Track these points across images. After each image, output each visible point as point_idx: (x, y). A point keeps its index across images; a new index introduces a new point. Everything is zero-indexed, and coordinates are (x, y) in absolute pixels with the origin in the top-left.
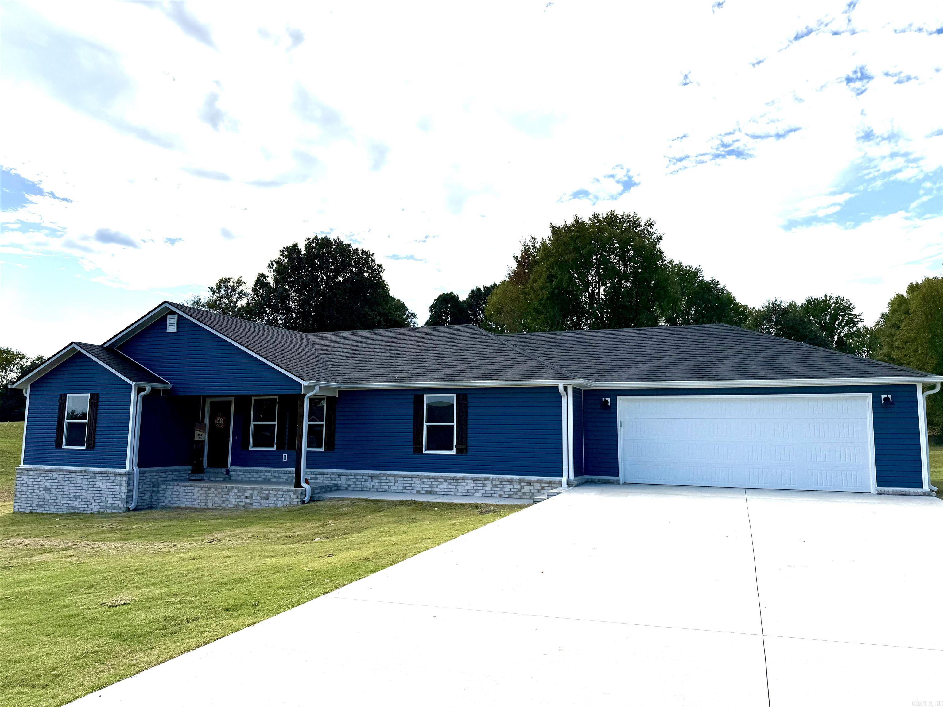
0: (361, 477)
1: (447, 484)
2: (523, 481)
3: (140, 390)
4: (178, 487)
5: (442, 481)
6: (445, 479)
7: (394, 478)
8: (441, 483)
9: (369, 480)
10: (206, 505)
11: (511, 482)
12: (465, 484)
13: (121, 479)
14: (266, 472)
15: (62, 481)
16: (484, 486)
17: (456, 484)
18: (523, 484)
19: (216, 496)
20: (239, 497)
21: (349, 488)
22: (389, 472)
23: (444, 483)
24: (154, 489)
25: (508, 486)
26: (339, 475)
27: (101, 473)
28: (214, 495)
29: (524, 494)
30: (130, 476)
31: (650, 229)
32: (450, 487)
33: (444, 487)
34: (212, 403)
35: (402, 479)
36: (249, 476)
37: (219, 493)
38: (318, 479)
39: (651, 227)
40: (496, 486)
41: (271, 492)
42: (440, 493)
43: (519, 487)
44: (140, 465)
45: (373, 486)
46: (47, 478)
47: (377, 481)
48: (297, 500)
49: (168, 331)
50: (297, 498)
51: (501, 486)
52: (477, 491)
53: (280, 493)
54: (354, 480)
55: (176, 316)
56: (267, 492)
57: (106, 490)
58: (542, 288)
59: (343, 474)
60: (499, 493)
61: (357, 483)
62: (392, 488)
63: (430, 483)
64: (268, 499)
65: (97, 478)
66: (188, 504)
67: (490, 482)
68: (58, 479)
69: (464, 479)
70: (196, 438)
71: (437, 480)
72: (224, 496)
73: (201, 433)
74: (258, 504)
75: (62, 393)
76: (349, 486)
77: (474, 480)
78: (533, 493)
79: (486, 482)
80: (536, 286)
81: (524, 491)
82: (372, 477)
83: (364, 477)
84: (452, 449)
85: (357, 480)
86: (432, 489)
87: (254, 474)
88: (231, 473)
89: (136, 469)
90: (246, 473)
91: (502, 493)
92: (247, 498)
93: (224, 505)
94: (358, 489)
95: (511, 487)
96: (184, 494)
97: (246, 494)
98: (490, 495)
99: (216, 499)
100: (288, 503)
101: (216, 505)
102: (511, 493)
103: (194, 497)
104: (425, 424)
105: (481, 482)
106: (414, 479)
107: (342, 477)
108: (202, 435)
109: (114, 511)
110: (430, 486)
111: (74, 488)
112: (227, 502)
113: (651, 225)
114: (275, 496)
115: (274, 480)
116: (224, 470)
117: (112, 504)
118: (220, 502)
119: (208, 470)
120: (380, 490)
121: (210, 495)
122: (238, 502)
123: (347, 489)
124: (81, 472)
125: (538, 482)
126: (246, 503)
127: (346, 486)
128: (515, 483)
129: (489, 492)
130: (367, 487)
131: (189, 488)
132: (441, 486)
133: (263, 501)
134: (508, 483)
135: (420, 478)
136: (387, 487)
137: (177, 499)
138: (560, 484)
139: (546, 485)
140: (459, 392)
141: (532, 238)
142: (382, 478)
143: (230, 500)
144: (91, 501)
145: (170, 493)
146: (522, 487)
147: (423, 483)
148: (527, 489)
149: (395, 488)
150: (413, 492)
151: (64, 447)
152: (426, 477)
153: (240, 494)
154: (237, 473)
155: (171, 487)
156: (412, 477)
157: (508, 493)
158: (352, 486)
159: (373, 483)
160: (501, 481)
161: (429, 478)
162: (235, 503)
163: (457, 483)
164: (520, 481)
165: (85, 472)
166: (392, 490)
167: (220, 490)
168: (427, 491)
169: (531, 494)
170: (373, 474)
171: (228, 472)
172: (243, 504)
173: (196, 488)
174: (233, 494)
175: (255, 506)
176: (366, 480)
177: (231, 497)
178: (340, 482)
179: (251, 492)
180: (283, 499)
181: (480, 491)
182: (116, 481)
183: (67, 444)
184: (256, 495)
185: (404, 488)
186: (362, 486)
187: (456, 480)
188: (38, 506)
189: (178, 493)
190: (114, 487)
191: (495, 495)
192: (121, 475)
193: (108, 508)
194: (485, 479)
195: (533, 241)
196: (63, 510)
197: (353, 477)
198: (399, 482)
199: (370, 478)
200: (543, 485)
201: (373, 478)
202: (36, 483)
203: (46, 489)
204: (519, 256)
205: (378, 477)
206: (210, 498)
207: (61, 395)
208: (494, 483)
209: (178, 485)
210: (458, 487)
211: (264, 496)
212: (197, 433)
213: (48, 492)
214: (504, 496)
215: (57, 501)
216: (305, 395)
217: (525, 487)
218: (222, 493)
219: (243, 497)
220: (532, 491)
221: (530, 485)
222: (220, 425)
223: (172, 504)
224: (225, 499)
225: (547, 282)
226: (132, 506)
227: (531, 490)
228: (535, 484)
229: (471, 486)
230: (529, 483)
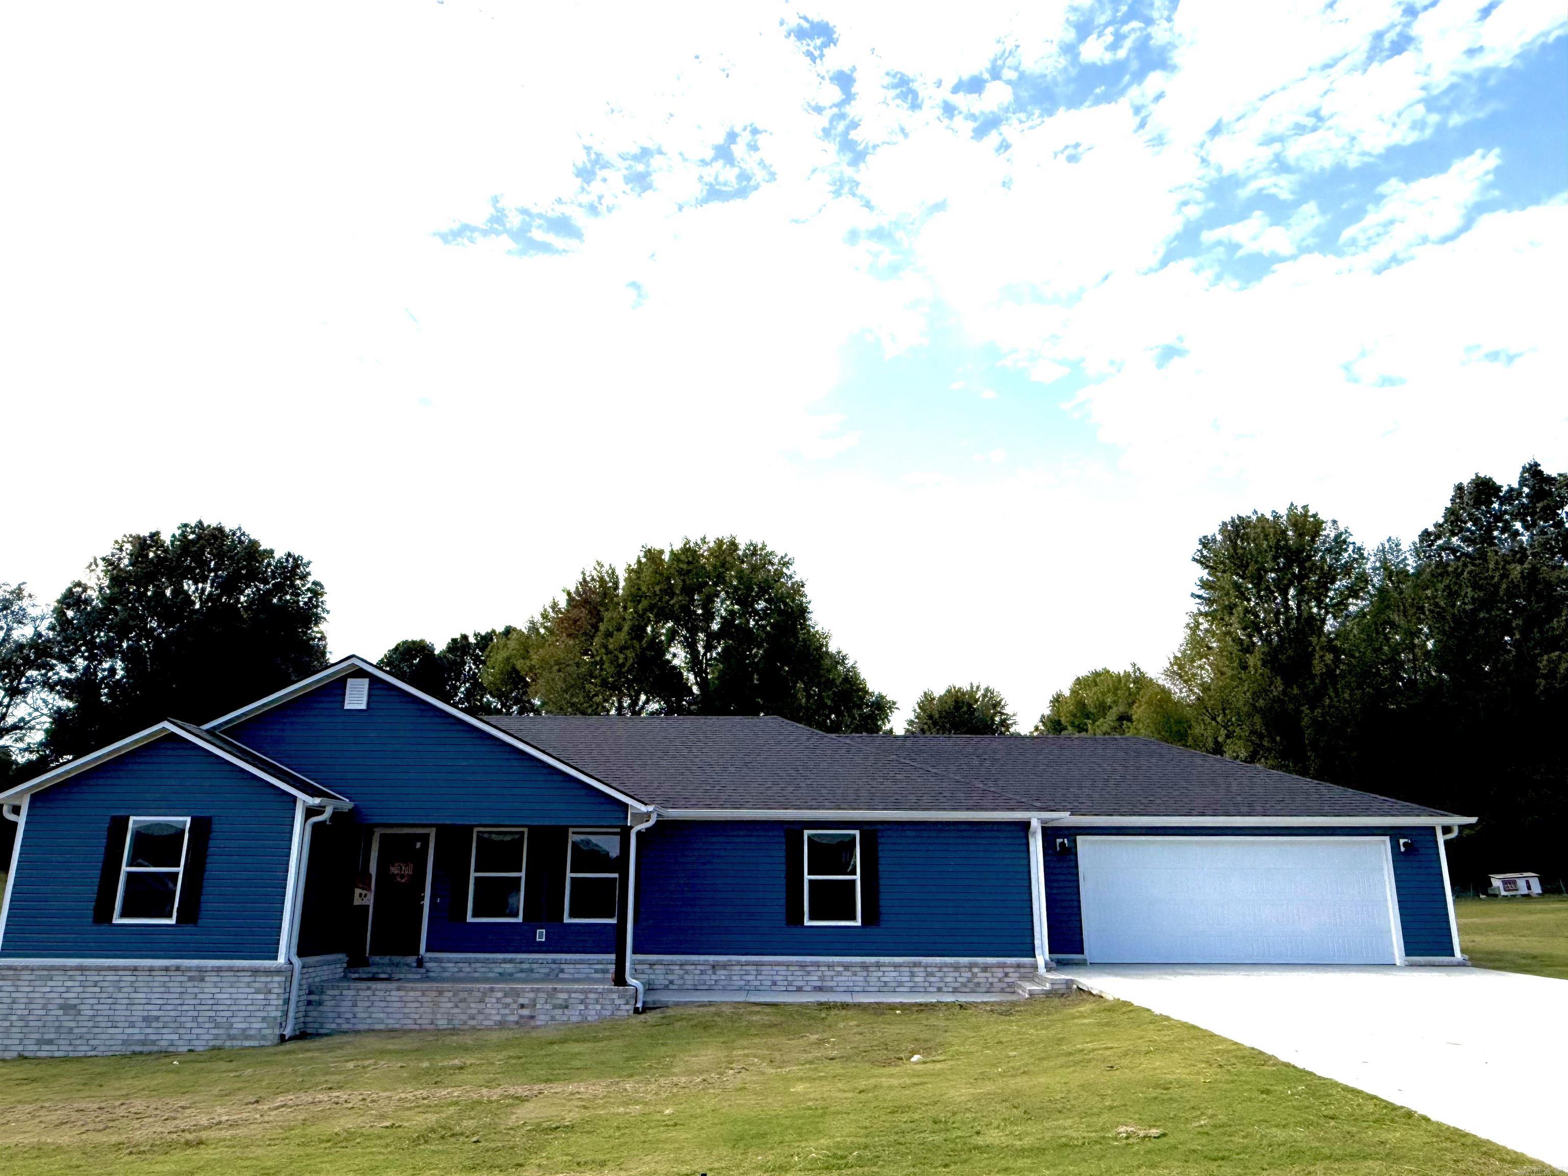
0: (693, 967)
1: (849, 973)
2: (976, 965)
3: (310, 812)
4: (369, 993)
5: (841, 969)
6: (847, 967)
7: (754, 967)
8: (839, 974)
9: (710, 972)
10: (432, 1023)
11: (956, 967)
12: (880, 974)
13: (269, 979)
14: (505, 961)
15: (111, 990)
16: (913, 975)
17: (865, 974)
18: (975, 970)
19: (457, 1006)
20: (507, 1006)
21: (671, 987)
22: (744, 958)
23: (845, 973)
24: (312, 997)
25: (952, 974)
26: (651, 965)
27: (219, 970)
28: (450, 1005)
29: (978, 984)
30: (287, 972)
32: (854, 978)
33: (845, 978)
34: (382, 836)
35: (769, 968)
36: (468, 970)
37: (463, 1000)
40: (932, 974)
41: (573, 995)
42: (838, 989)
43: (969, 975)
44: (301, 953)
45: (716, 981)
46: (69, 984)
47: (725, 972)
49: (347, 707)
51: (940, 974)
52: (901, 984)
53: (592, 996)
54: (682, 972)
55: (366, 682)
56: (564, 996)
57: (229, 1002)
58: (622, 649)
59: (660, 963)
60: (937, 985)
61: (686, 977)
62: (751, 983)
63: (820, 973)
65: (207, 979)
66: (392, 1023)
67: (922, 969)
68: (100, 984)
69: (878, 965)
70: (357, 901)
71: (831, 969)
72: (473, 1005)
73: (364, 892)
74: (548, 1018)
76: (671, 982)
77: (896, 966)
78: (992, 984)
79: (916, 969)
80: (612, 644)
81: (976, 980)
82: (713, 967)
83: (699, 967)
84: (853, 918)
85: (687, 972)
86: (825, 984)
87: (479, 965)
88: (428, 965)
89: (296, 961)
90: (461, 965)
91: (942, 985)
92: (522, 1006)
93: (473, 1022)
94: (690, 987)
95: (957, 974)
96: (383, 1004)
97: (521, 1001)
98: (922, 989)
99: (456, 1011)
101: (456, 1022)
102: (957, 985)
103: (407, 1010)
104: (807, 877)
105: (908, 969)
106: (791, 968)
107: (655, 967)
108: (366, 895)
109: (247, 1043)
110: (822, 978)
111: (144, 1001)
112: (481, 1017)
114: (582, 1002)
115: (523, 975)
116: (412, 960)
117: (244, 1030)
118: (464, 1017)
119: (377, 959)
120: (729, 988)
121: (442, 1005)
122: (503, 1015)
123: (666, 988)
124: (167, 969)
125: (999, 966)
126: (521, 1017)
127: (667, 982)
128: (963, 969)
129: (922, 984)
130: (705, 984)
131: (393, 993)
132: (840, 978)
133: (558, 1012)
134: (951, 969)
135: (802, 966)
136: (743, 983)
137: (366, 1015)
138: (1035, 967)
139: (1012, 970)
140: (866, 827)
142: (734, 968)
143: (487, 1011)
144: (189, 1025)
145: (350, 1004)
146: (975, 975)
147: (808, 973)
148: (981, 977)
149: (758, 983)
150: (790, 988)
151: (117, 920)
152: (813, 964)
153: (509, 1000)
154: (442, 965)
155: (352, 992)
156: (788, 965)
157: (953, 985)
158: (676, 982)
159: (714, 977)
160: (940, 967)
161: (818, 965)
162: (498, 1018)
163: (867, 971)
164: (971, 966)
165: (178, 969)
166: (752, 988)
167: (465, 995)
168: (815, 987)
169: (988, 985)
170: (718, 962)
171: (420, 963)
172: (515, 1018)
173: (412, 994)
174: (494, 1000)
175: (541, 1019)
176: (703, 972)
177: (489, 1005)
178: (652, 977)
179: (532, 995)
180: (598, 1007)
181: (906, 984)
182: (257, 985)
183: (123, 915)
184: (542, 1001)
185: (774, 983)
186: (696, 983)
187: (865, 966)
188: (40, 1042)
189: (368, 1004)
190: (250, 996)
191: (931, 989)
192: (268, 972)
193: (231, 1037)
194: (915, 965)
196: (114, 1048)
197: (677, 967)
198: (763, 973)
199: (710, 967)
200: (1007, 970)
201: (717, 968)
202: (37, 995)
203: (66, 1007)
204: (573, 590)
205: (725, 966)
206: (442, 1010)
207: (114, 818)
208: (929, 969)
209: (369, 988)
210: (869, 979)
211: (560, 1002)
212: (358, 891)
213: (72, 1012)
214: (945, 989)
215: (96, 1030)
216: (631, 827)
217: (979, 975)
218: (469, 1000)
219: (515, 1006)
220: (990, 980)
221: (986, 972)
222: (402, 876)
223: (354, 1024)
224: (474, 1011)
225: (632, 639)
226: (288, 1032)
227: (987, 978)
228: (994, 970)
229: (891, 976)
230: (985, 968)
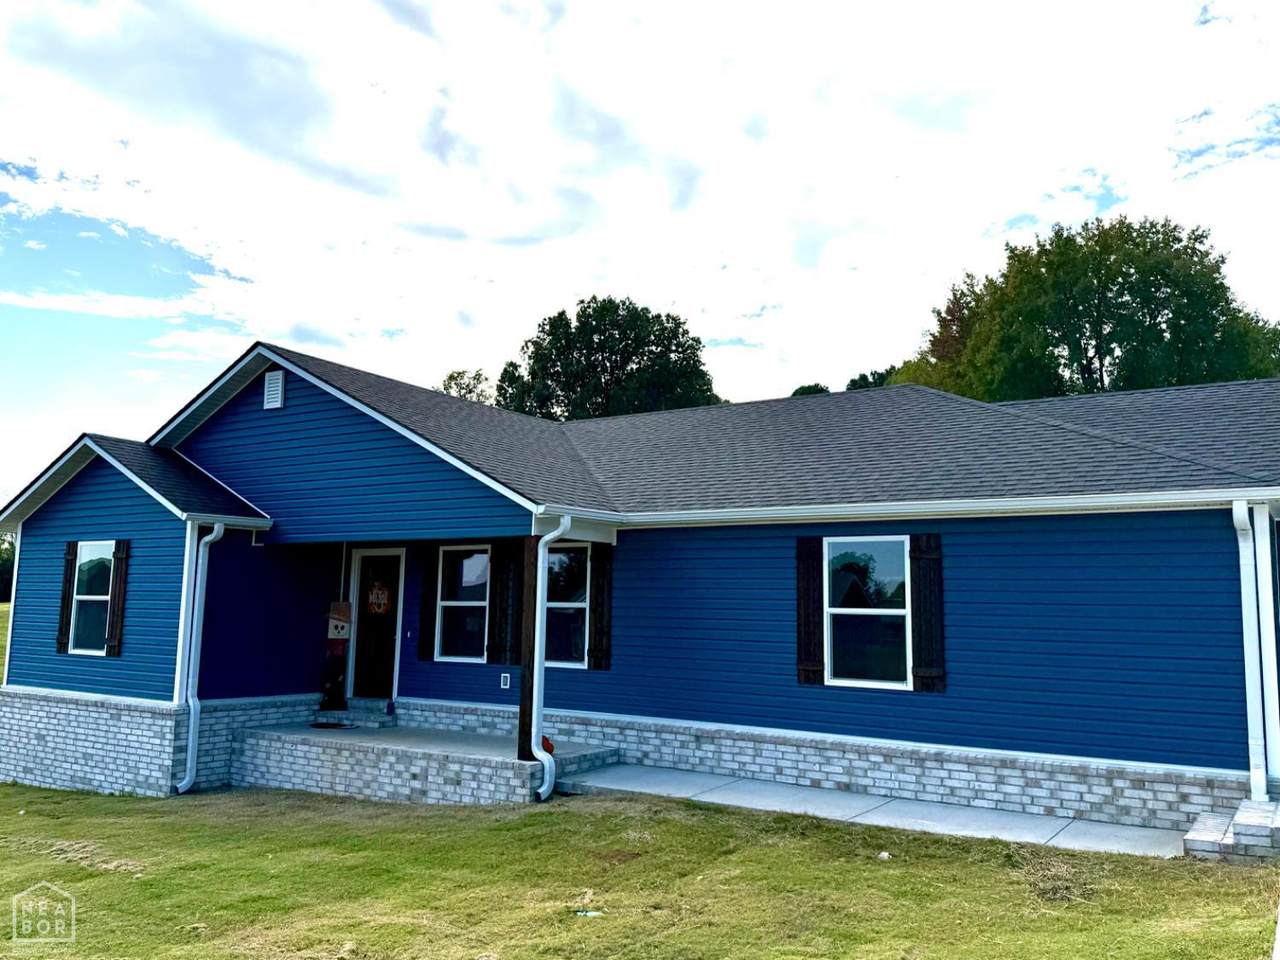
0: (672, 737)
1: (892, 768)
2: (1122, 774)
3: (203, 531)
4: (279, 745)
5: (879, 759)
6: (888, 756)
7: (751, 745)
8: (876, 766)
9: (693, 745)
11: (1082, 775)
12: (944, 774)
13: (163, 723)
14: (467, 711)
15: (63, 723)
16: (1000, 781)
17: (918, 771)
18: (1119, 783)
19: (353, 770)
21: (647, 762)
22: (739, 729)
23: (885, 767)
24: (236, 745)
25: (1074, 787)
26: (622, 728)
27: (129, 708)
28: (347, 767)
29: (1126, 810)
30: (180, 717)
31: (1197, 246)
32: (901, 777)
33: (885, 777)
34: (365, 560)
35: (772, 747)
36: (433, 720)
37: (359, 762)
38: (577, 733)
39: (1201, 242)
40: (1037, 784)
41: (466, 768)
42: (874, 791)
43: (1108, 791)
44: (202, 694)
45: (701, 759)
46: (41, 714)
47: (712, 747)
48: (524, 791)
49: (267, 406)
50: (523, 787)
51: (1052, 784)
52: (978, 794)
53: (486, 771)
54: (657, 742)
55: (279, 374)
57: (137, 745)
59: (630, 726)
60: (1045, 802)
61: (664, 750)
62: (748, 767)
63: (845, 763)
64: (458, 783)
65: (123, 718)
67: (1017, 773)
68: (58, 716)
69: (939, 758)
70: (332, 634)
71: (864, 757)
72: (368, 770)
73: (341, 624)
74: (439, 795)
75: (71, 539)
76: (646, 755)
77: (971, 763)
78: (1153, 812)
79: (1006, 772)
81: (1122, 802)
82: (698, 738)
83: (680, 737)
84: (903, 678)
85: (664, 742)
86: (854, 780)
87: (444, 715)
88: (400, 711)
89: (194, 703)
90: (427, 714)
91: (1054, 803)
92: (414, 777)
93: (367, 792)
94: (667, 764)
95: (1084, 788)
96: (291, 759)
98: (1019, 808)
100: (503, 797)
102: (1083, 806)
103: (310, 769)
104: (828, 611)
105: (990, 770)
106: (804, 751)
107: (628, 732)
108: (343, 628)
109: (149, 793)
110: (848, 771)
112: (375, 785)
113: (1200, 238)
114: (475, 777)
115: (483, 731)
116: (383, 704)
118: (360, 784)
119: (355, 702)
120: (718, 771)
122: (396, 786)
123: (640, 762)
124: (95, 704)
125: (1167, 779)
126: (413, 790)
127: (639, 755)
128: (1096, 781)
129: (1017, 799)
130: (687, 762)
132: (877, 774)
133: (449, 788)
134: (1072, 778)
135: (819, 747)
136: (736, 766)
138: (1245, 790)
139: (1197, 790)
140: (919, 530)
141: (968, 276)
142: (724, 742)
143: (380, 779)
144: (111, 766)
145: (264, 755)
146: (1118, 793)
147: (828, 761)
148: (1132, 797)
149: (756, 768)
150: (802, 781)
151: (72, 651)
152: (835, 746)
153: (401, 767)
154: (410, 712)
155: (265, 743)
156: (798, 745)
157: (1076, 805)
158: (651, 755)
159: (699, 753)
160: (1052, 772)
161: (842, 749)
162: (390, 789)
163: (922, 767)
164: (1110, 776)
165: (103, 705)
166: (750, 775)
167: (360, 756)
168: (838, 783)
169: (1145, 814)
170: (701, 730)
171: (391, 709)
172: (407, 791)
173: (314, 749)
174: (387, 766)
175: (433, 797)
176: (683, 745)
177: (383, 772)
178: (624, 746)
179: (423, 763)
180: (492, 787)
181: (988, 795)
182: (155, 728)
183: (76, 646)
184: (434, 772)
185: (780, 771)
186: (676, 759)
187: (920, 760)
188: (26, 770)
189: (278, 758)
190: (152, 741)
191: (1035, 810)
192: (164, 715)
193: (139, 784)
194: (1004, 764)
195: (969, 281)
197: (654, 735)
198: (764, 753)
199: (693, 739)
200: (1185, 789)
201: (702, 740)
202: (24, 723)
204: (943, 310)
205: (712, 738)
206: (341, 773)
207: (69, 543)
208: (1031, 774)
209: (279, 739)
210: (924, 780)
211: (452, 775)
212: (332, 623)
214: (1061, 812)
215: (56, 764)
216: (538, 538)
217: (1127, 793)
218: (365, 763)
219: (407, 775)
220: (1150, 805)
221: (1142, 788)
222: (379, 606)
226: (183, 785)
227: (1145, 801)
228: (1157, 787)
229: (961, 778)
230: (1139, 782)
